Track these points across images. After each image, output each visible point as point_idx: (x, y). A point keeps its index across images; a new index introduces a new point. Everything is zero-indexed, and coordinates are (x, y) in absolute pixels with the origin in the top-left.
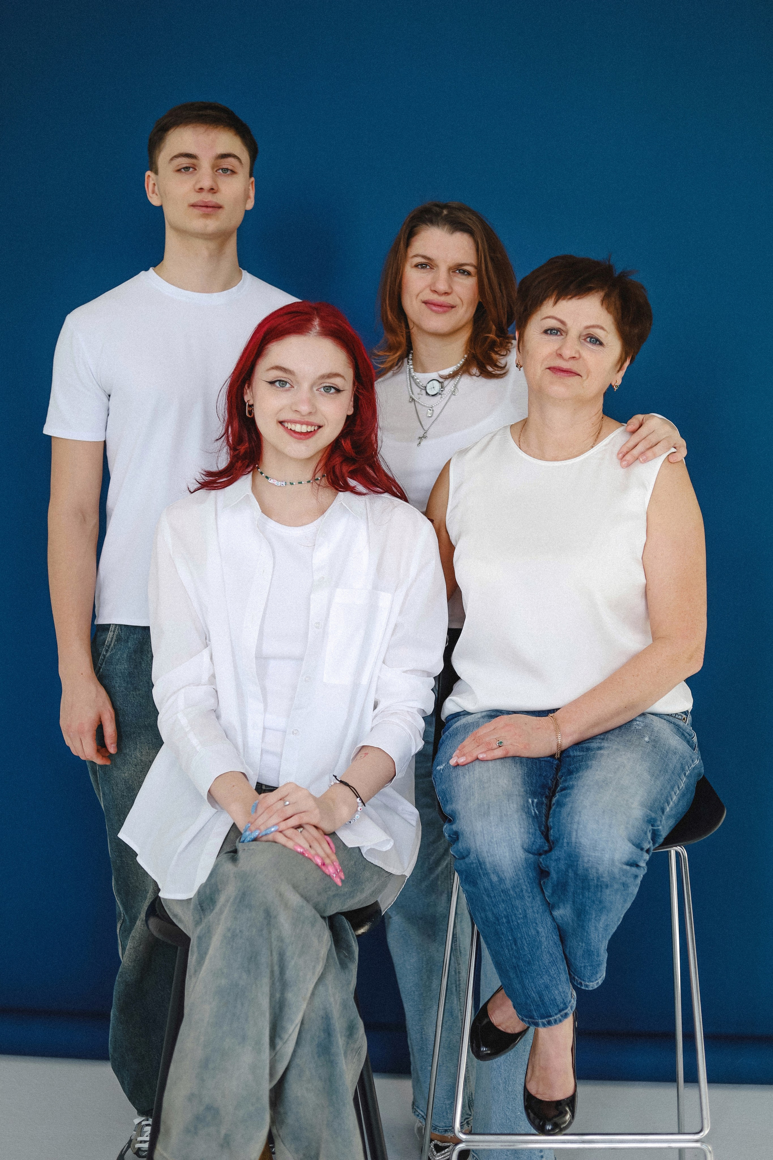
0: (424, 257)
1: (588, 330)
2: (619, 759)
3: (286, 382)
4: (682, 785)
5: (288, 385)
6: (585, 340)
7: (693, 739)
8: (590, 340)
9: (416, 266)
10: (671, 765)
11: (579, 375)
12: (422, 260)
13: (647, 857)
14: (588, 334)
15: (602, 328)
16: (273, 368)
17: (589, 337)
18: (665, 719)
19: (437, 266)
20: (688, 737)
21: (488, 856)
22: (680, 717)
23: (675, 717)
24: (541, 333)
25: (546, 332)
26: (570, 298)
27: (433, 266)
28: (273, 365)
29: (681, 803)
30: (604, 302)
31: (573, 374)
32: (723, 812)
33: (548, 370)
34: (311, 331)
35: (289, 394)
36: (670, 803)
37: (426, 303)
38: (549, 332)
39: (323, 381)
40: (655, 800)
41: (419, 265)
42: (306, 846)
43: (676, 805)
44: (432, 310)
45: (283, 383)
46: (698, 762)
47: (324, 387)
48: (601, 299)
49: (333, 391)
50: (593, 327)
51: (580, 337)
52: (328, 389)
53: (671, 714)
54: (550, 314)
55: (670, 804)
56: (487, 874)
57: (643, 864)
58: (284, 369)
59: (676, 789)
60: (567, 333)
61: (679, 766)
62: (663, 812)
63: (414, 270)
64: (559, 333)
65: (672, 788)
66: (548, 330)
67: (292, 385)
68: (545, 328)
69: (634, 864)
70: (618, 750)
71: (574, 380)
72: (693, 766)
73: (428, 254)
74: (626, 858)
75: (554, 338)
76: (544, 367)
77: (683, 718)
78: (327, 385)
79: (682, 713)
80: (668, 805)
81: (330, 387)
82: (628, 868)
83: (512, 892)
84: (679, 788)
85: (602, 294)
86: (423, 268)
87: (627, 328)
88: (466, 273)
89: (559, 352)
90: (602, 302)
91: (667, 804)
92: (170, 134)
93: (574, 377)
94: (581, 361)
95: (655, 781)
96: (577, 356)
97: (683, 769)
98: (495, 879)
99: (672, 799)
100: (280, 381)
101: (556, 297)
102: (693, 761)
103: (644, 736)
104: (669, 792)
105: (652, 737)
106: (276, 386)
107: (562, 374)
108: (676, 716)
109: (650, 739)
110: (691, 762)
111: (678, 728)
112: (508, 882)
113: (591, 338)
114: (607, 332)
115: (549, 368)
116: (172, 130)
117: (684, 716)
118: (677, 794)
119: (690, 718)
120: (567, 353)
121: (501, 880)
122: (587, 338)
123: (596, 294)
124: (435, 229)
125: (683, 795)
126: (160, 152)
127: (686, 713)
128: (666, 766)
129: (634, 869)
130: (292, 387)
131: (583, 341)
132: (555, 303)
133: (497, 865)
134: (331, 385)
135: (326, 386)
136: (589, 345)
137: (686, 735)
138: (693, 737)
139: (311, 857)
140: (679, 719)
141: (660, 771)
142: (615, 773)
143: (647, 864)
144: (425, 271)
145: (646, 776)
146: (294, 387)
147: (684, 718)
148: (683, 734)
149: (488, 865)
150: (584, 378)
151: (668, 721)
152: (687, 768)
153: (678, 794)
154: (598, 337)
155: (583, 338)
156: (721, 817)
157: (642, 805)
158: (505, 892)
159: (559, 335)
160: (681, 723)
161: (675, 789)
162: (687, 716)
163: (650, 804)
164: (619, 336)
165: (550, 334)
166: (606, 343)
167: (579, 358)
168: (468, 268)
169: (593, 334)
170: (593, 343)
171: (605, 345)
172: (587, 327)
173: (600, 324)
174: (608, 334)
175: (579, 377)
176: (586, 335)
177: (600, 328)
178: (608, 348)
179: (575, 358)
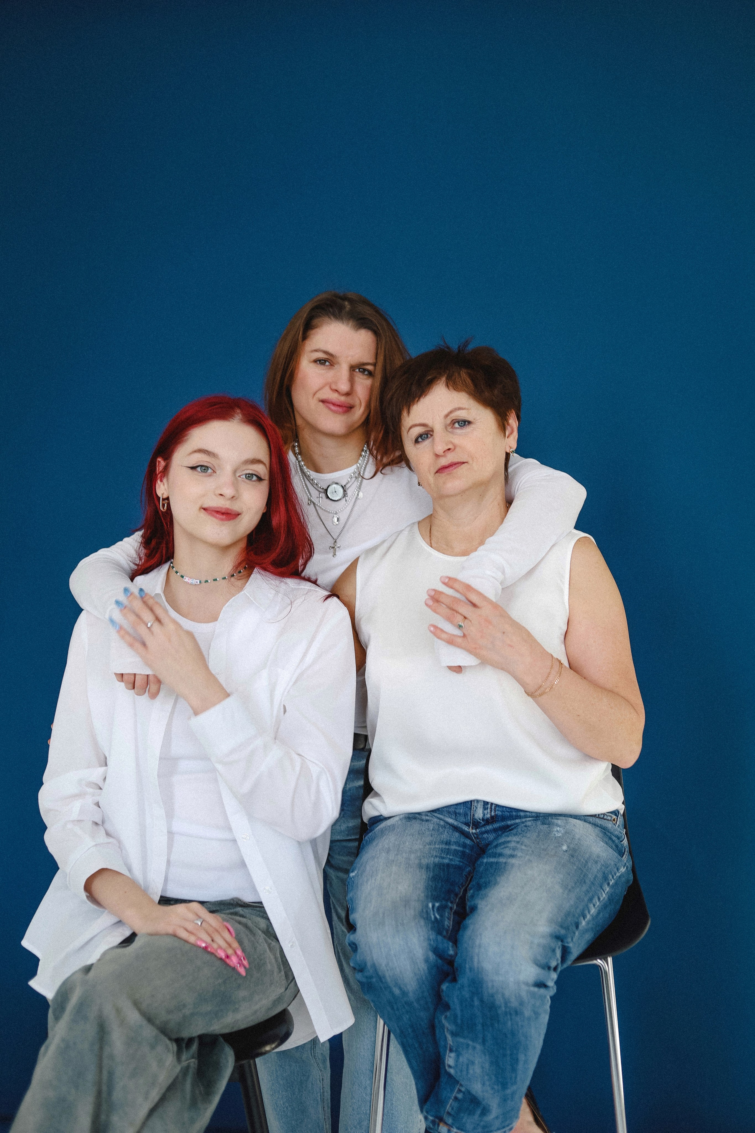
0: (326, 352)
1: (449, 417)
2: (529, 872)
3: (207, 467)
4: (604, 896)
5: (210, 471)
6: (453, 427)
7: (622, 843)
8: (459, 425)
9: (315, 361)
10: (590, 876)
11: (464, 463)
12: (321, 355)
13: (554, 976)
14: (453, 420)
15: (460, 409)
16: (195, 451)
18: (590, 823)
19: (338, 363)
20: (617, 841)
21: (388, 970)
22: (609, 818)
23: (603, 818)
24: (415, 445)
26: (419, 401)
27: (334, 363)
28: (196, 448)
29: (601, 915)
30: (449, 384)
31: (458, 465)
32: (645, 924)
33: (437, 474)
34: (234, 417)
35: (211, 479)
36: (586, 915)
37: (323, 401)
38: (420, 440)
39: (245, 467)
40: (568, 914)
41: (318, 361)
42: (209, 940)
43: (594, 918)
44: (330, 409)
45: (205, 468)
46: (624, 870)
47: (246, 474)
48: (445, 383)
49: (255, 478)
50: (451, 412)
51: (446, 428)
52: (249, 476)
53: (599, 815)
54: (412, 425)
55: (586, 917)
56: (388, 988)
57: (551, 984)
58: (207, 451)
59: (596, 900)
60: (433, 431)
61: (600, 875)
62: (577, 927)
63: (313, 365)
64: (429, 436)
65: (591, 900)
66: (418, 438)
67: (214, 470)
68: (414, 440)
69: (541, 985)
70: (530, 861)
71: (462, 470)
72: (618, 874)
73: (331, 350)
74: (531, 979)
75: (426, 443)
76: (432, 473)
77: (613, 818)
78: (251, 472)
79: (611, 812)
80: (584, 919)
81: (252, 475)
82: (536, 989)
83: (415, 1004)
84: (599, 899)
86: (322, 364)
88: (366, 373)
89: (435, 454)
90: (447, 386)
91: (582, 918)
93: (460, 467)
94: (457, 449)
95: (568, 895)
96: (450, 446)
97: (605, 878)
98: (397, 991)
99: (589, 912)
100: (202, 466)
101: (406, 407)
102: (618, 869)
103: (562, 845)
104: (587, 905)
105: (572, 846)
106: (197, 471)
107: (448, 470)
108: (604, 816)
109: (568, 847)
110: (615, 870)
111: (604, 830)
112: (411, 995)
113: (458, 422)
114: (468, 409)
115: (437, 471)
117: (614, 817)
118: (596, 907)
119: (620, 820)
120: (441, 449)
121: (404, 993)
123: (439, 381)
124: (340, 325)
125: (605, 906)
127: (616, 813)
128: (584, 876)
129: (542, 991)
130: (214, 472)
131: (451, 430)
132: (409, 412)
133: (398, 979)
134: (254, 473)
135: (249, 474)
136: (459, 430)
137: (614, 838)
138: (623, 840)
139: (214, 952)
140: (608, 820)
141: (576, 883)
142: (523, 887)
143: (557, 983)
144: (322, 367)
145: (558, 889)
146: (216, 472)
147: (614, 820)
148: (610, 838)
149: (389, 980)
150: (471, 462)
151: (595, 825)
152: (611, 877)
153: (598, 906)
154: (462, 418)
156: (643, 928)
157: (551, 921)
158: (409, 1004)
160: (609, 825)
161: (594, 901)
162: (618, 817)
163: (562, 919)
164: (483, 405)
165: (421, 442)
166: (474, 419)
167: (455, 448)
168: (370, 368)
169: (455, 418)
170: (462, 426)
171: (474, 421)
172: (447, 416)
173: (457, 406)
174: (470, 411)
175: (466, 464)
176: (450, 423)
177: (458, 411)
178: (479, 423)
179: (450, 450)
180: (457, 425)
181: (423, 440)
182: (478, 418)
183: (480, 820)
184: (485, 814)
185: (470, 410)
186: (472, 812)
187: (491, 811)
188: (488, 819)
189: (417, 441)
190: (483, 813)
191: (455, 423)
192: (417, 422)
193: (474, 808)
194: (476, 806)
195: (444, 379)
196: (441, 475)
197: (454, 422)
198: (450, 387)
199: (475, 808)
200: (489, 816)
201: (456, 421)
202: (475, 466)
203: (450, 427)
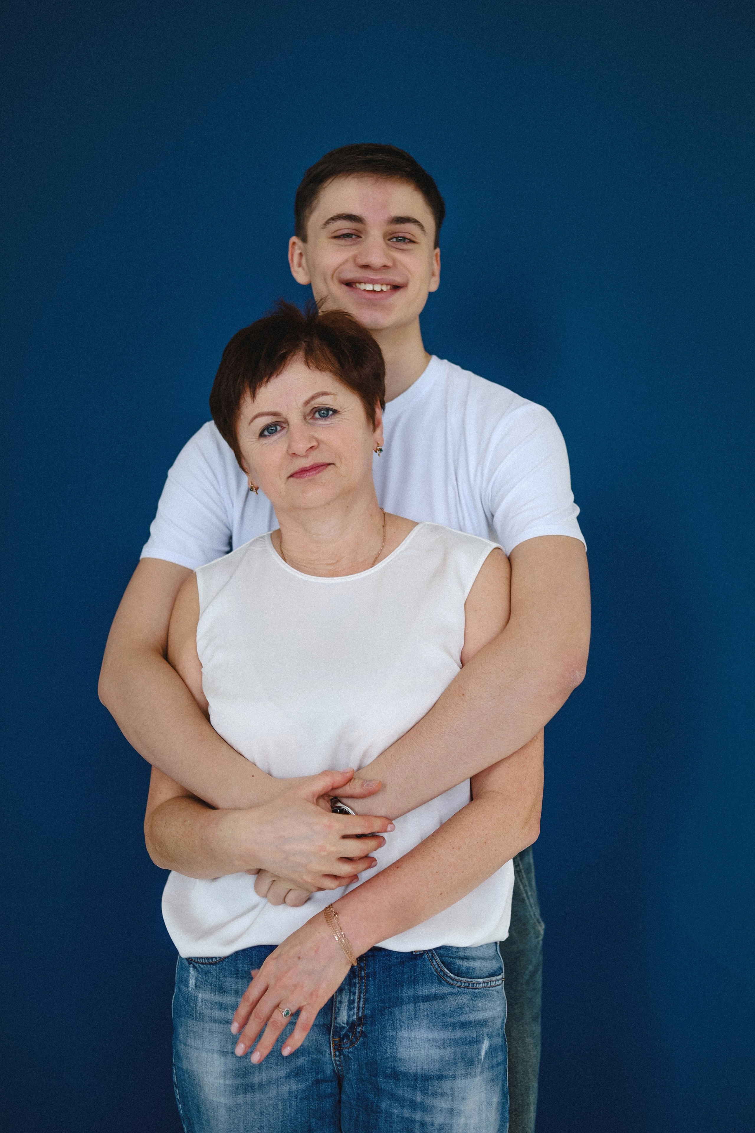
1: (309, 405)
6: (313, 418)
8: (320, 415)
11: (330, 464)
14: (313, 408)
15: (323, 394)
17: (316, 412)
25: (262, 435)
26: (267, 381)
30: (309, 361)
31: (322, 468)
33: (291, 479)
38: (266, 433)
48: (303, 360)
50: (313, 398)
51: (305, 418)
54: (255, 413)
60: (286, 422)
64: (279, 428)
66: (263, 431)
68: (258, 432)
71: (327, 474)
75: (275, 437)
76: (284, 478)
85: (300, 354)
87: (355, 375)
89: (290, 452)
90: (307, 364)
92: (326, 187)
93: (325, 471)
94: (322, 446)
96: (314, 444)
101: (250, 388)
107: (308, 474)
113: (319, 411)
114: (333, 394)
115: (291, 476)
116: (329, 181)
120: (301, 447)
122: (315, 413)
123: (295, 357)
126: (311, 212)
131: (311, 421)
132: (254, 396)
136: (320, 422)
150: (338, 464)
154: (327, 406)
155: (310, 417)
159: (280, 431)
164: (351, 389)
165: (269, 436)
166: (341, 408)
167: (319, 445)
169: (317, 406)
170: (324, 417)
171: (341, 410)
172: (307, 403)
173: (320, 390)
175: (332, 466)
176: (310, 412)
177: (322, 396)
178: (345, 413)
179: (314, 448)
180: (317, 415)
181: (271, 433)
182: (346, 406)
183: (344, 1024)
184: (350, 1015)
185: (336, 395)
186: (333, 1014)
187: (358, 1011)
188: (354, 1021)
190: (347, 1015)
192: (266, 410)
193: (335, 1010)
194: (338, 1008)
195: (301, 354)
196: (298, 480)
198: (311, 364)
199: (337, 1010)
200: (355, 1017)
202: (343, 469)
203: (310, 418)
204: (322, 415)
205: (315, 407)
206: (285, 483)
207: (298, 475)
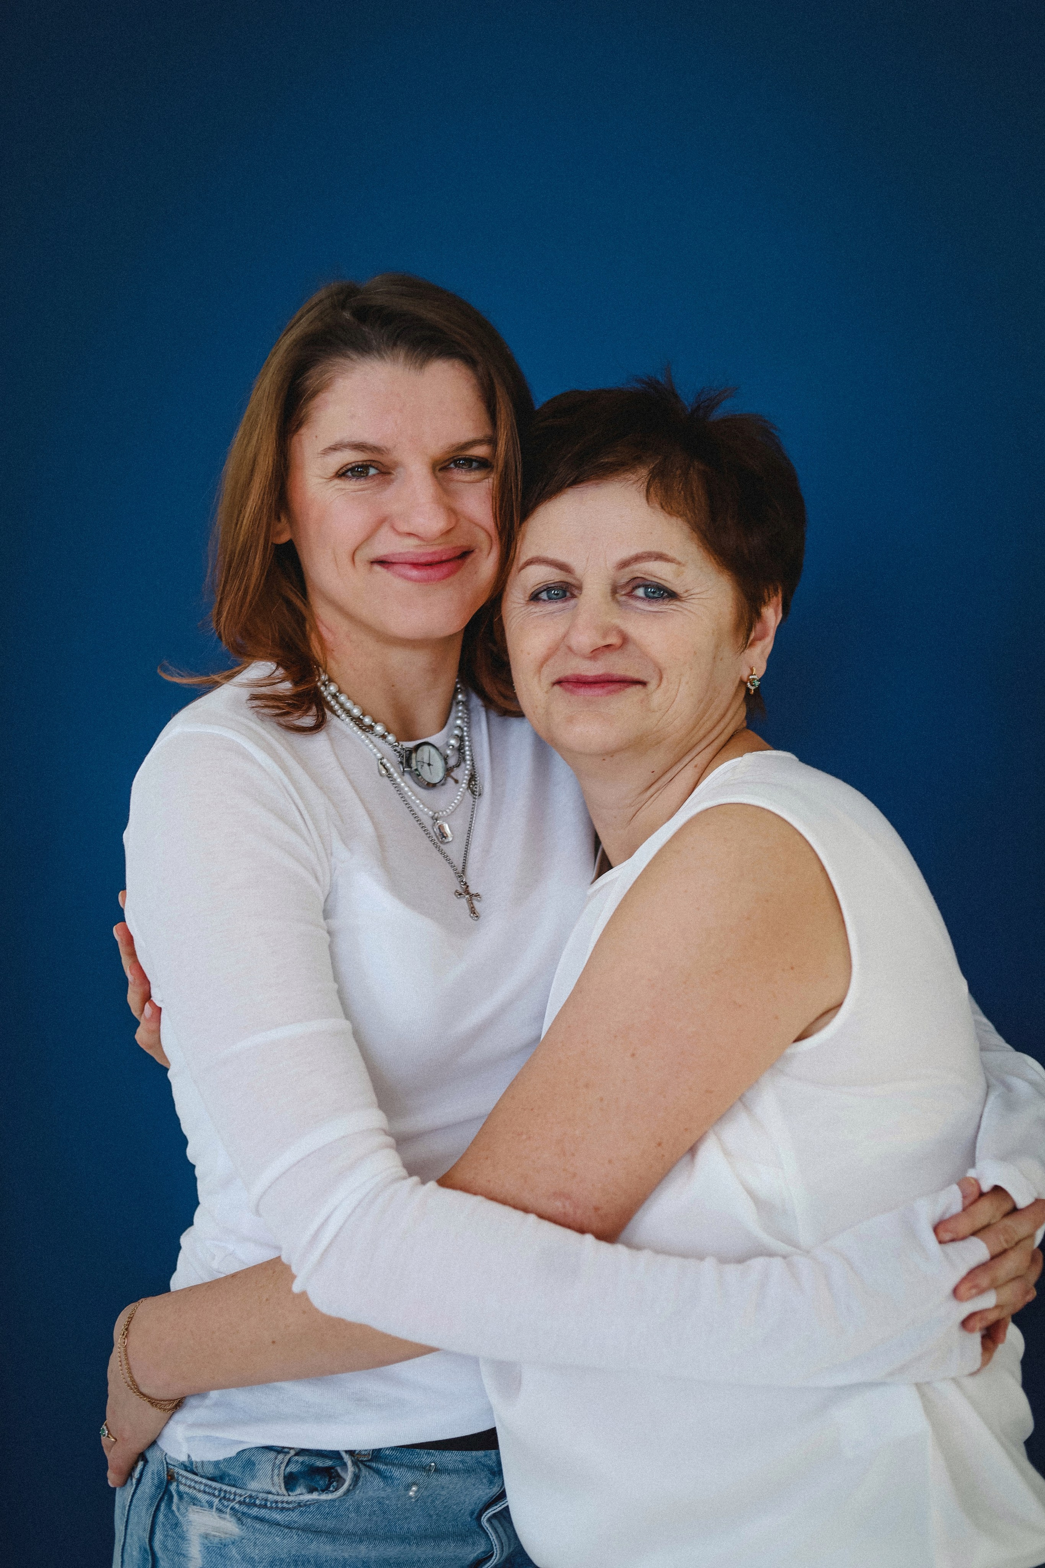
1: (627, 569)
6: (630, 595)
8: (646, 593)
9: (341, 476)
11: (637, 682)
14: (635, 578)
15: (660, 557)
24: (528, 602)
27: (388, 467)
30: (652, 489)
33: (557, 688)
37: (381, 563)
41: (347, 472)
48: (643, 484)
50: (637, 559)
51: (614, 591)
63: (337, 487)
64: (568, 594)
66: (539, 591)
68: (531, 591)
71: (625, 699)
75: (553, 607)
76: (546, 681)
85: (644, 474)
86: (361, 477)
93: (622, 693)
94: (630, 647)
96: (613, 640)
107: (591, 689)
113: (646, 587)
114: (679, 563)
115: (559, 682)
120: (588, 639)
122: (636, 587)
131: (624, 598)
136: (641, 606)
144: (363, 483)
154: (659, 581)
164: (718, 563)
165: (544, 600)
166: (686, 590)
167: (624, 645)
168: (481, 451)
169: (643, 576)
170: (652, 598)
171: (685, 594)
172: (624, 564)
173: (654, 548)
174: (683, 568)
175: (640, 686)
176: (628, 583)
177: (655, 560)
178: (693, 601)
179: (611, 648)
180: (640, 592)
181: (550, 598)
182: (697, 591)
185: (684, 565)
189: (535, 597)
191: (639, 586)
192: (551, 555)
195: (644, 472)
196: (568, 694)
197: (636, 582)
198: (654, 498)
201: (641, 583)
202: (658, 697)
203: (623, 593)
204: (651, 595)
205: (638, 577)
206: (547, 692)
207: (570, 687)
